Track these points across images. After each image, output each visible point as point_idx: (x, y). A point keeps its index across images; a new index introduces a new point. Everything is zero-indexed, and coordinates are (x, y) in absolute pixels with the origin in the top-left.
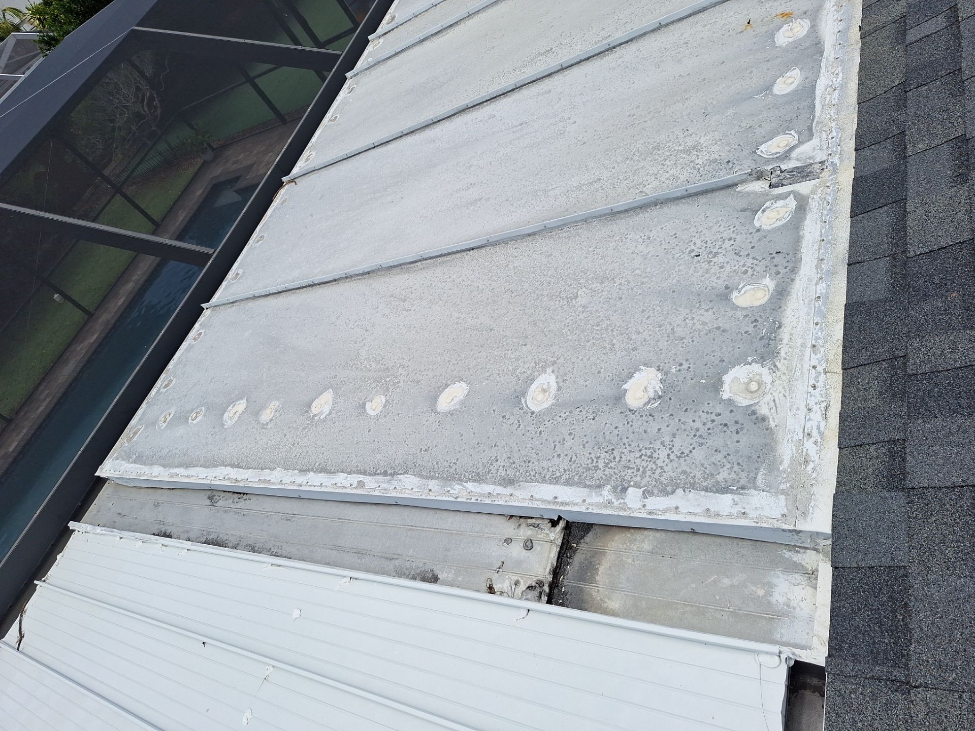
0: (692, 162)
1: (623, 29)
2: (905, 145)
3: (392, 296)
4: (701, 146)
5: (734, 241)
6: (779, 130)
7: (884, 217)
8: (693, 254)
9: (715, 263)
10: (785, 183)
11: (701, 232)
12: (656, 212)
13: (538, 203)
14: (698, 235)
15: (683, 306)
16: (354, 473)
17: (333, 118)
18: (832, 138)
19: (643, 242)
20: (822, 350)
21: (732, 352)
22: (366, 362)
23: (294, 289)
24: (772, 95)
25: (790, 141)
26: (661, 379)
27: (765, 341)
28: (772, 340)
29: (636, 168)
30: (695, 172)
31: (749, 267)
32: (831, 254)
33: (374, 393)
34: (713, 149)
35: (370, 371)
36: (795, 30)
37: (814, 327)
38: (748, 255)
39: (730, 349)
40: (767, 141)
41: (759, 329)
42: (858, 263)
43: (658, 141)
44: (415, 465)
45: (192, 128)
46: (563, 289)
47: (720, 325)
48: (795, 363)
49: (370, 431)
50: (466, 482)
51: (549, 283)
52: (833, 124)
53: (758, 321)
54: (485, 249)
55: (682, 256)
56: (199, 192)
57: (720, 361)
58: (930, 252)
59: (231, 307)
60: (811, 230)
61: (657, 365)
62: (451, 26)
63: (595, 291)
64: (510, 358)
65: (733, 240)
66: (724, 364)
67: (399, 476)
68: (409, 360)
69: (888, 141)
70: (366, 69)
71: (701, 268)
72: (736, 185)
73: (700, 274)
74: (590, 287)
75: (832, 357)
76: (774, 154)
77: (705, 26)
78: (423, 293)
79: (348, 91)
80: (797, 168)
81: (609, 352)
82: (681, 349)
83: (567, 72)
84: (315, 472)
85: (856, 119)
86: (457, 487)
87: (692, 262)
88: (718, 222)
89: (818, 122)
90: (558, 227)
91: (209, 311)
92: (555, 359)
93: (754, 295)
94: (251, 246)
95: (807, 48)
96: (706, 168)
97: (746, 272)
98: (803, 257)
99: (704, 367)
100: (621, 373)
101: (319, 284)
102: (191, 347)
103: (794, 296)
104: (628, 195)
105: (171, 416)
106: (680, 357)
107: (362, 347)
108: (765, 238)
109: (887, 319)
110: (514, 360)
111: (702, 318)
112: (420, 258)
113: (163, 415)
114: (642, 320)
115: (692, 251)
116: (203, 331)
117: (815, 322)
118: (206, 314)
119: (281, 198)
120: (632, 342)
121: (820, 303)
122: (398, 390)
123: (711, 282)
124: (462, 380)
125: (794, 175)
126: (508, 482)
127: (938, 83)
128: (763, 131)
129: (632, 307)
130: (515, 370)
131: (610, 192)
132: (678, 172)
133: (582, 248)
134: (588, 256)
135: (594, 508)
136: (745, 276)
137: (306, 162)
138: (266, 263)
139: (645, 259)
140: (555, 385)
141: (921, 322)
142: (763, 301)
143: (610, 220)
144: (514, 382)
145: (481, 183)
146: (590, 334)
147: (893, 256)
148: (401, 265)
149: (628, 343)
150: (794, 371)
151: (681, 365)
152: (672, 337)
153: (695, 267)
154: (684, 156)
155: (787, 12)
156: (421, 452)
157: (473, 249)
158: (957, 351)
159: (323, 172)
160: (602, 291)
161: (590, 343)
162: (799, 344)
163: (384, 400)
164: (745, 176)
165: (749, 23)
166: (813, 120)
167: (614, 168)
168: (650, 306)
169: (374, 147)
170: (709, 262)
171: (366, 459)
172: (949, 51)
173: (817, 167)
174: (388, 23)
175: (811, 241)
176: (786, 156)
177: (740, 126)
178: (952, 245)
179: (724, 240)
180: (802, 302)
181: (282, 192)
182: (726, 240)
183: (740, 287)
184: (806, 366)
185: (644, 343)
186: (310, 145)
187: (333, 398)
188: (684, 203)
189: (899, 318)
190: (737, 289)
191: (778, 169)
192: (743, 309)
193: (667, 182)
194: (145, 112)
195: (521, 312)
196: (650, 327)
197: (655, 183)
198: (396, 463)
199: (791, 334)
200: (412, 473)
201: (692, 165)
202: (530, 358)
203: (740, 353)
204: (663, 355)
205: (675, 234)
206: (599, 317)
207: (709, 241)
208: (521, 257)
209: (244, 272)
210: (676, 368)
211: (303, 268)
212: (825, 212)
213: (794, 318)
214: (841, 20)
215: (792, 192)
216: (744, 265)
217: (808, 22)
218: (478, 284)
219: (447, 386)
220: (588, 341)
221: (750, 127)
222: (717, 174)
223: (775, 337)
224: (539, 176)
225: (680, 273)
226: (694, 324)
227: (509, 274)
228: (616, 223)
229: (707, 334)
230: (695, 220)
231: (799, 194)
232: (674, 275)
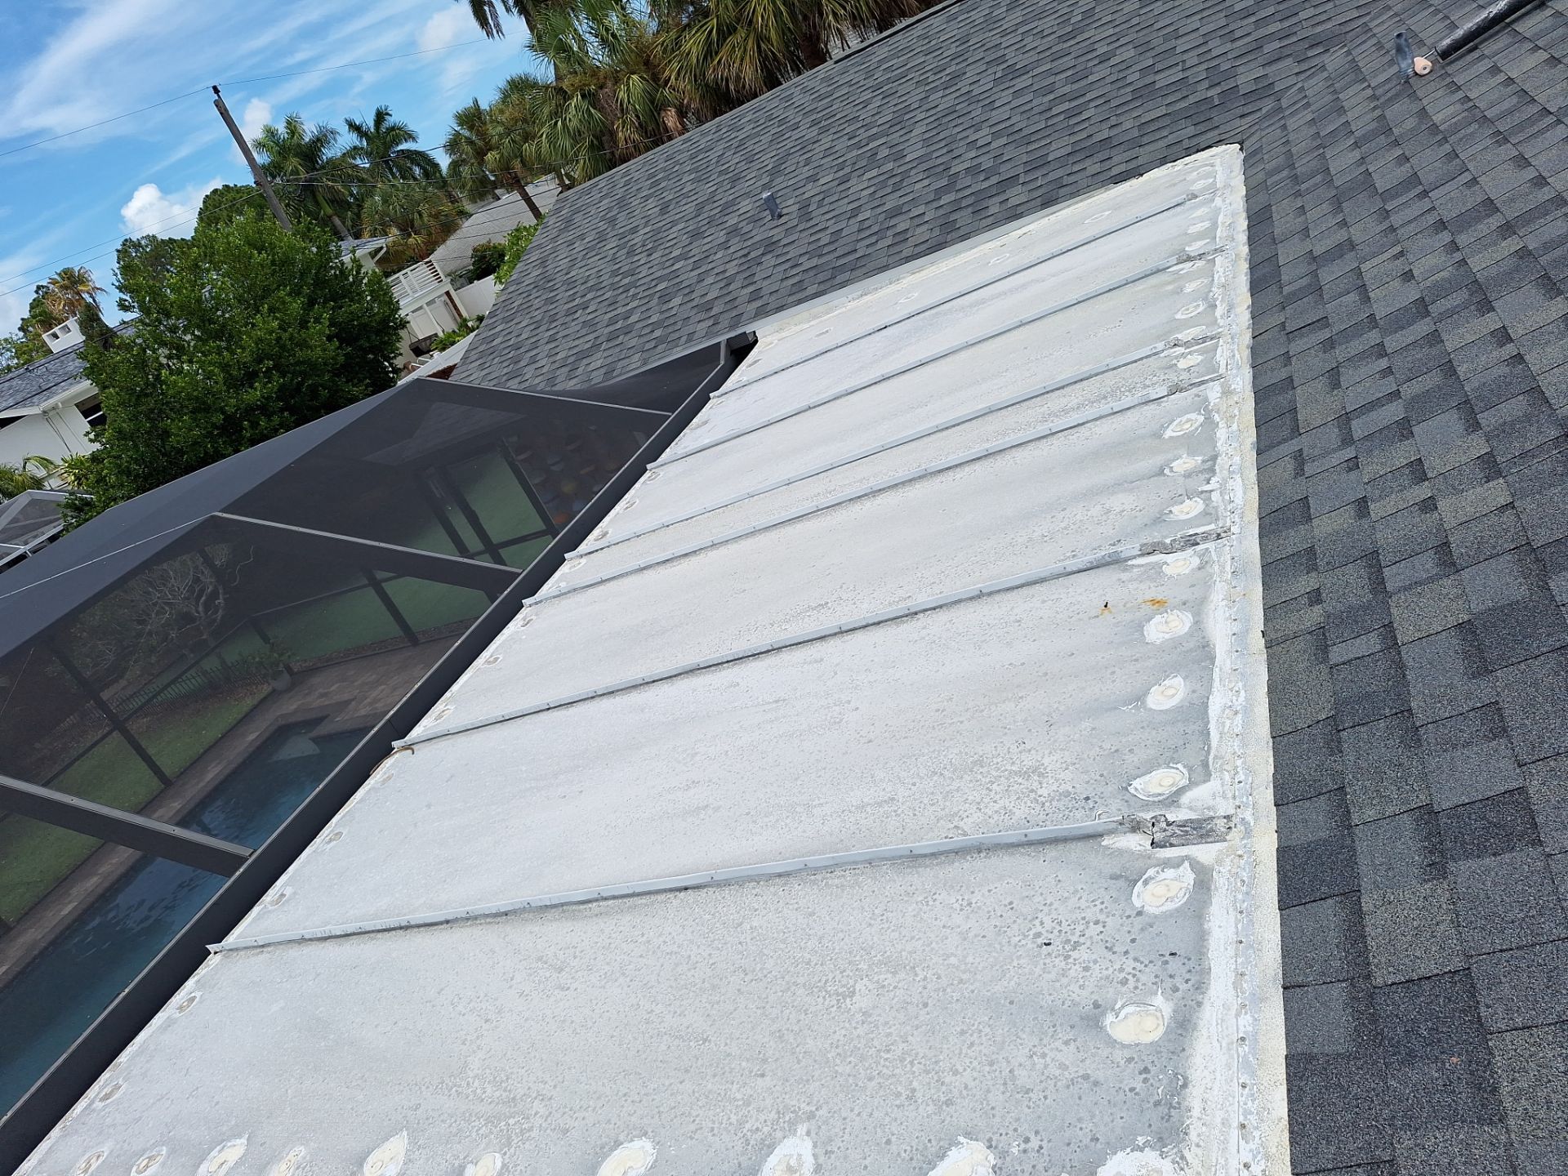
0: (1032, 791)
1: (929, 591)
2: (1347, 807)
3: (540, 959)
4: (1045, 769)
5: (1104, 927)
6: (1160, 761)
7: (1329, 913)
8: (1040, 941)
9: (1075, 960)
10: (1174, 842)
11: (1051, 904)
12: (979, 863)
13: (796, 825)
14: (1046, 909)
15: (1027, 1029)
17: (492, 659)
18: (1240, 782)
19: (961, 910)
20: (1256, 1134)
21: (1111, 1125)
22: (477, 1083)
23: (373, 931)
24: (1145, 708)
25: (1178, 779)
26: (994, 1166)
27: (1163, 1110)
28: (1175, 1108)
29: (948, 789)
30: (1038, 808)
31: (1129, 974)
32: (1256, 966)
33: (483, 1146)
34: (1062, 776)
35: (482, 1100)
36: (1172, 624)
37: (1241, 1091)
38: (1126, 953)
39: (1107, 1119)
40: (1143, 775)
41: (1152, 1085)
42: (1299, 986)
43: (981, 753)
45: (266, 639)
46: (830, 976)
47: (1089, 1072)
48: (1214, 1155)
51: (808, 963)
52: (1239, 762)
53: (1149, 1072)
54: (705, 890)
55: (1023, 942)
56: (252, 736)
57: (1092, 1140)
58: (1407, 981)
59: (258, 954)
60: (1221, 923)
61: (987, 1137)
62: (686, 555)
63: (883, 986)
64: (735, 1100)
65: (1101, 925)
66: (1099, 1146)
68: (555, 1087)
69: (1321, 797)
70: (554, 597)
71: (1054, 966)
72: (1101, 836)
73: (1053, 976)
74: (876, 979)
75: (1274, 1150)
76: (1153, 795)
77: (1044, 602)
78: (595, 959)
79: (521, 623)
80: (1192, 821)
81: (907, 1103)
82: (1026, 1110)
83: (847, 637)
85: (1272, 759)
87: (1040, 954)
88: (1077, 891)
89: (1216, 757)
90: (826, 867)
91: (218, 956)
92: (814, 1109)
93: (1140, 1023)
94: (317, 848)
95: (1191, 650)
96: (1055, 803)
97: (1124, 982)
98: (1212, 965)
99: (1066, 1148)
100: (926, 1148)
101: (419, 926)
102: (170, 1022)
103: (1204, 1032)
104: (936, 830)
105: (101, 1159)
106: (1026, 1126)
107: (474, 1052)
108: (1152, 927)
109: (1354, 1089)
110: (741, 1103)
111: (1059, 1056)
112: (596, 896)
113: (86, 1157)
114: (961, 1049)
115: (1038, 935)
116: (198, 994)
117: (1241, 1081)
118: (212, 961)
119: (385, 773)
120: (944, 1088)
121: (1246, 1048)
122: (527, 1145)
123: (1071, 993)
124: (645, 1134)
125: (1187, 831)
127: (1382, 724)
128: (1136, 759)
129: (944, 1023)
130: (741, 1123)
131: (908, 821)
132: (1012, 804)
133: (863, 908)
134: (873, 922)
136: (1124, 989)
137: (436, 719)
138: (336, 881)
139: (965, 939)
140: (811, 1160)
141: (1410, 1101)
142: (1156, 1036)
143: (908, 867)
144: (739, 1148)
145: (710, 781)
146: (874, 1065)
147: (1351, 980)
148: (562, 905)
149: (939, 1091)
150: (1213, 1169)
151: (1027, 1140)
152: (1010, 1087)
153: (1045, 964)
154: (1020, 780)
155: (1159, 599)
157: (686, 889)
158: (1473, 1161)
159: (461, 739)
160: (895, 987)
161: (873, 1083)
162: (1218, 1120)
163: (499, 1164)
164: (1114, 825)
165: (1106, 606)
166: (1208, 752)
167: (914, 784)
168: (973, 1025)
169: (548, 709)
170: (1067, 957)
172: (1390, 683)
173: (1221, 824)
174: (595, 540)
175: (1222, 942)
176: (1173, 800)
177: (1101, 747)
178: (1438, 975)
179: (1088, 923)
180: (1216, 1044)
181: (388, 763)
182: (1091, 924)
183: (1117, 1007)
184: (1234, 1163)
185: (965, 1093)
186: (448, 694)
187: (407, 1150)
188: (1023, 854)
189: (1374, 1089)
190: (1113, 1009)
191: (1163, 819)
192: (1124, 1046)
193: (996, 817)
194: (198, 613)
195: (759, 1011)
196: (975, 1063)
197: (977, 817)
199: (1204, 1101)
201: (1033, 795)
202: (768, 1102)
203: (1123, 1128)
204: (997, 1119)
205: (1011, 903)
206: (890, 1034)
207: (1064, 921)
208: (764, 912)
209: (295, 893)
210: (1018, 1145)
211: (397, 895)
212: (1240, 897)
213: (1206, 1073)
214: (1235, 620)
215: (1187, 857)
216: (1121, 970)
217: (1190, 616)
218: (688, 952)
219: (618, 1144)
220: (870, 1079)
221: (1117, 751)
222: (1071, 814)
223: (1179, 1103)
224: (799, 782)
225: (1020, 972)
226: (1046, 1066)
227: (742, 940)
228: (918, 873)
229: (1068, 1087)
230: (1041, 883)
231: (1198, 862)
232: (1012, 973)
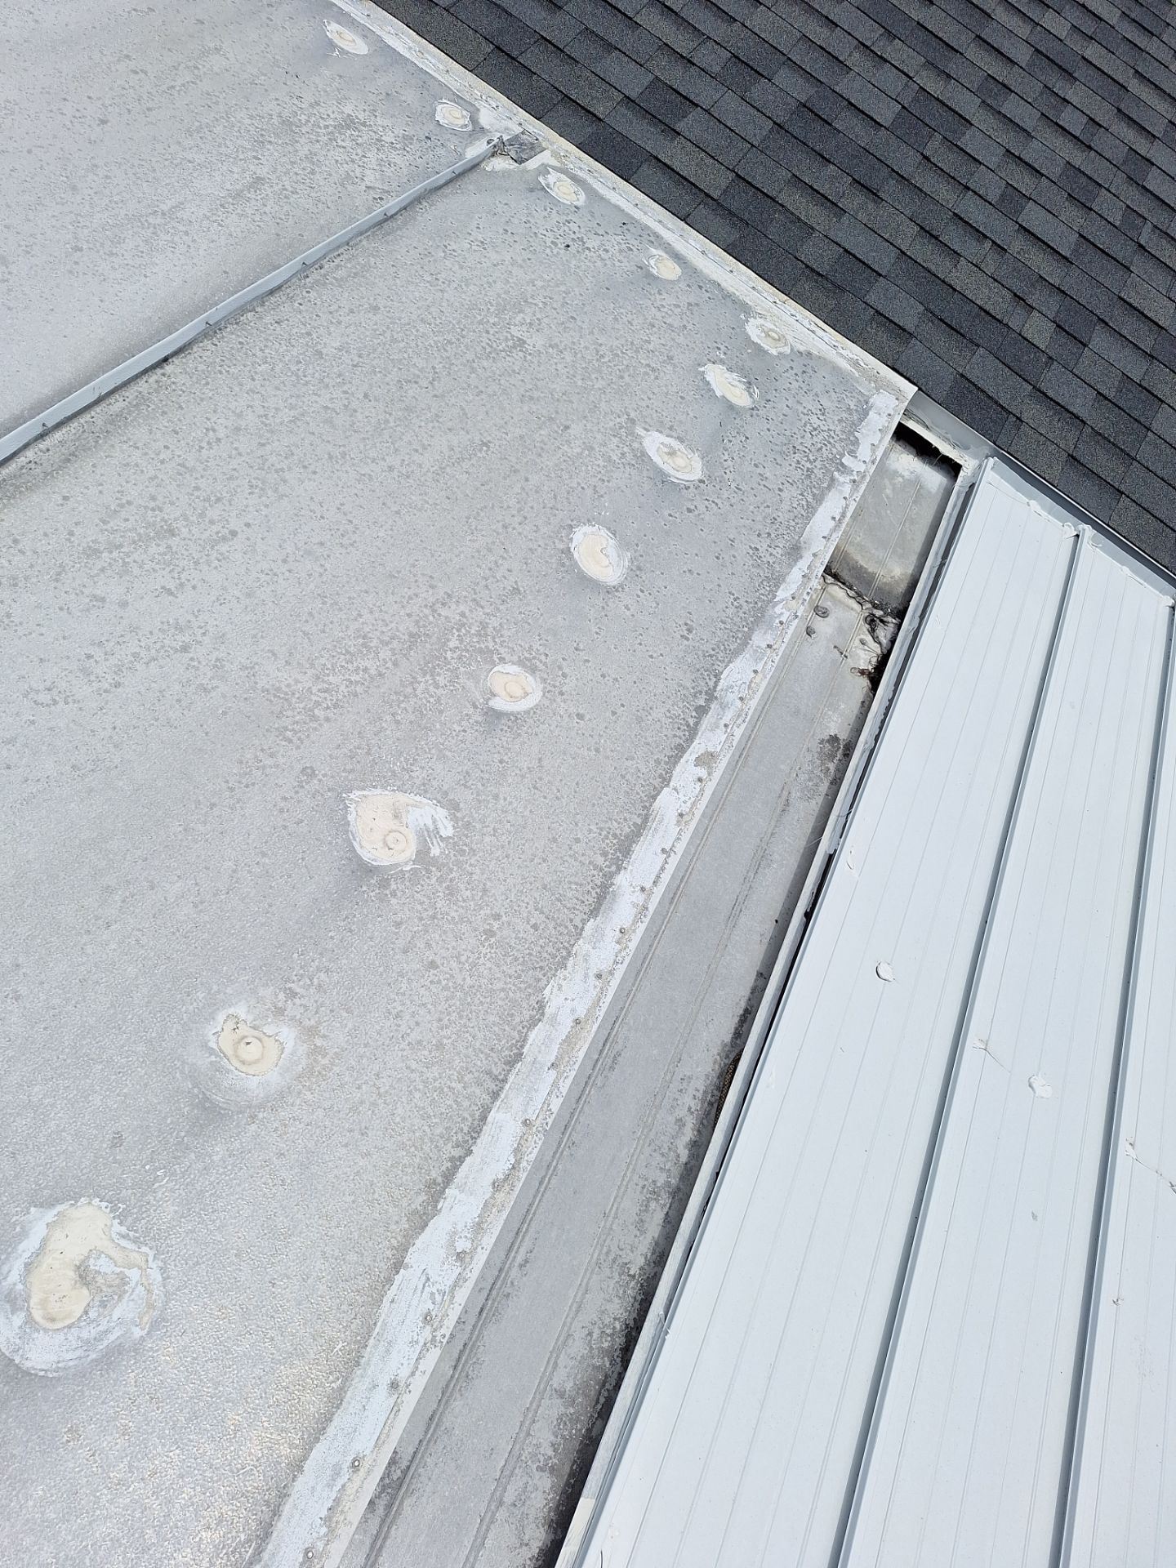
4: (357, 118)
6: (429, 99)
8: (562, 246)
11: (528, 221)
14: (531, 225)
16: (670, 772)
24: (350, 53)
25: (459, 111)
26: (727, 369)
31: (625, 244)
33: (472, 685)
34: (382, 123)
38: (606, 233)
44: (711, 656)
49: (580, 716)
50: (775, 596)
55: (555, 251)
61: (706, 360)
66: (737, 332)
67: (719, 688)
69: (558, 107)
73: (599, 263)
76: (464, 126)
80: (512, 140)
84: (619, 869)
86: (778, 610)
87: (574, 254)
89: (458, 90)
93: (665, 266)
96: (412, 147)
97: (630, 249)
98: (645, 222)
108: (593, 213)
115: (554, 243)
124: (571, 527)
125: (519, 147)
126: (795, 552)
135: (855, 495)
136: (635, 253)
139: (522, 267)
140: (671, 439)
144: (633, 472)
147: (704, 202)
153: (586, 258)
154: (354, 133)
156: (687, 639)
163: (513, 668)
171: (650, 740)
173: (527, 138)
176: (480, 128)
183: (647, 264)
198: (689, 685)
200: (724, 665)
203: (731, 316)
204: (696, 349)
205: (506, 230)
207: (552, 229)
210: (720, 353)
215: (545, 165)
216: (619, 243)
219: (567, 552)
225: (583, 269)
230: (499, 210)
231: (553, 166)
232: (581, 273)
